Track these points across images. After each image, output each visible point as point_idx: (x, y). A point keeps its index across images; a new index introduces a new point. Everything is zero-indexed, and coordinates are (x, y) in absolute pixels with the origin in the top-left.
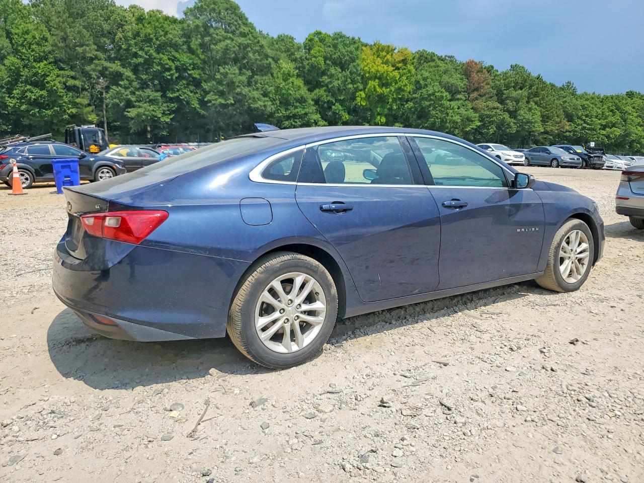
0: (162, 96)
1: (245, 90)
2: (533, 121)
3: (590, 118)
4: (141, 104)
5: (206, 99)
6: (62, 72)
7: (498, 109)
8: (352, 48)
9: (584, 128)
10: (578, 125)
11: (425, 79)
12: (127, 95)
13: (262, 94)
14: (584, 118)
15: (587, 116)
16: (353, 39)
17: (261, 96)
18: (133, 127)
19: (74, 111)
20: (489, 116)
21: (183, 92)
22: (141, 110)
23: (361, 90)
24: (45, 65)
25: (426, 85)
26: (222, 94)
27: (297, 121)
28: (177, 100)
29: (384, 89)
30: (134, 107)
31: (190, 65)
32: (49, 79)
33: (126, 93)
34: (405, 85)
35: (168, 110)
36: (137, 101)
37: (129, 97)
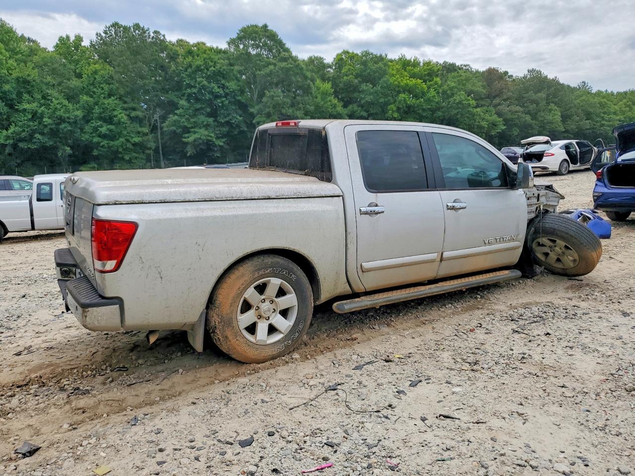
0: (214, 121)
2: (554, 121)
3: (608, 115)
4: (196, 130)
6: (125, 105)
7: (519, 112)
8: (380, 65)
9: (603, 125)
10: (597, 122)
11: (451, 89)
12: (183, 122)
13: (304, 114)
14: (602, 115)
15: (605, 113)
16: (381, 56)
17: (304, 115)
18: (190, 151)
19: (137, 139)
20: (512, 120)
21: (233, 116)
22: (197, 136)
23: (391, 104)
24: (113, 100)
25: (453, 95)
28: (228, 123)
30: (189, 132)
31: (238, 91)
32: (115, 113)
33: (182, 121)
34: (434, 96)
35: (220, 134)
36: (192, 127)
37: (186, 124)
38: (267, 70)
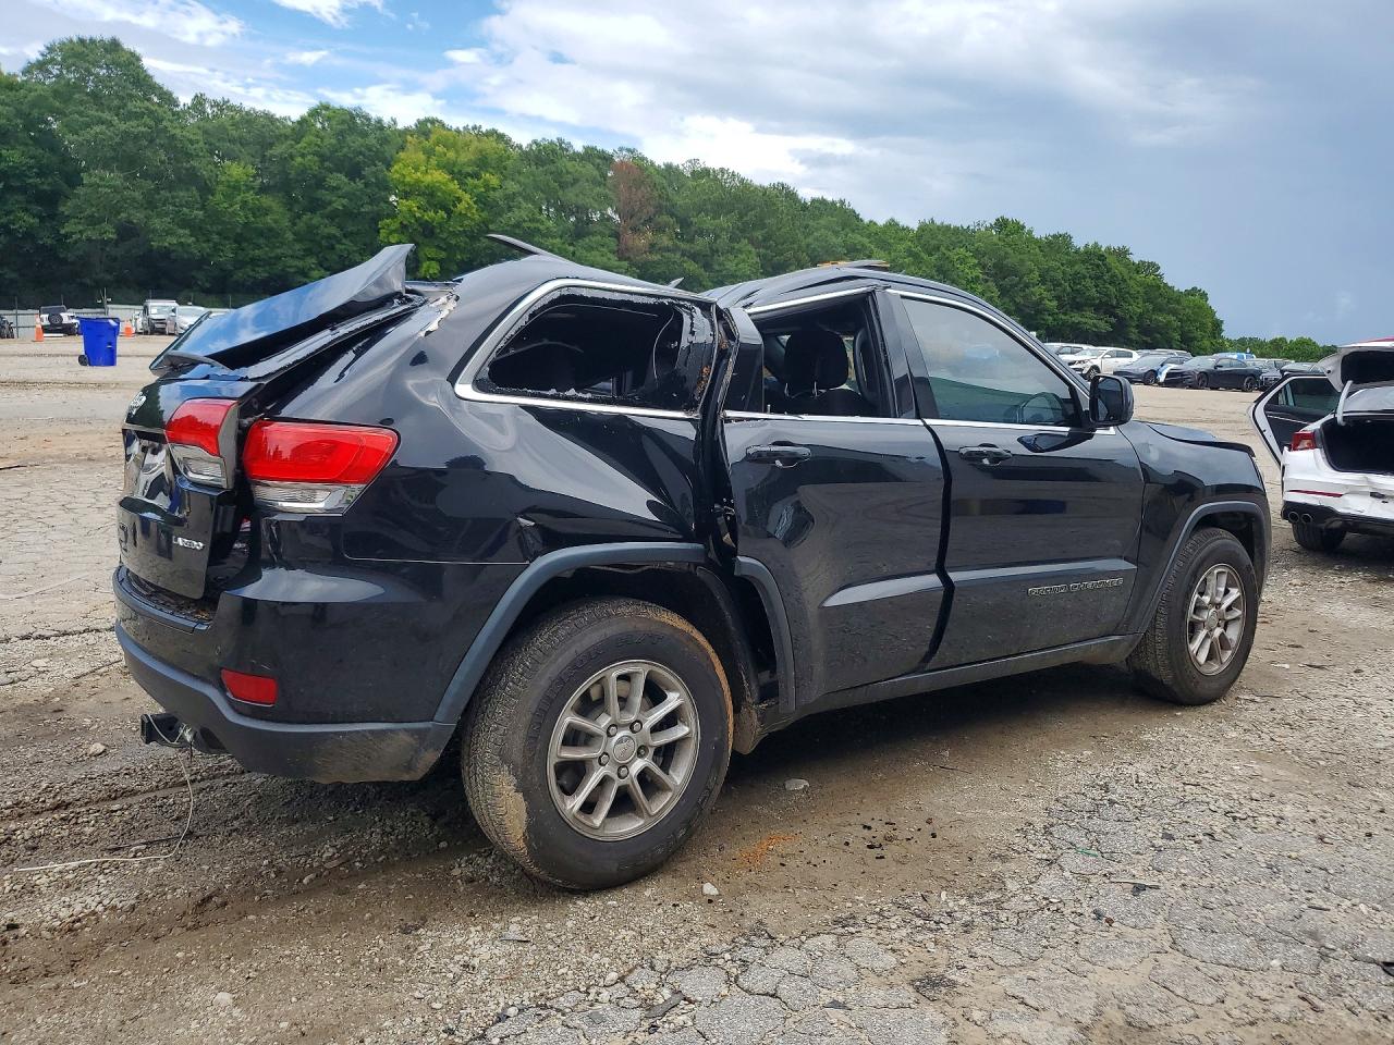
1: (138, 216)
5: (63, 232)
8: (371, 140)
17: (174, 227)
21: (15, 216)
23: (388, 216)
26: (93, 221)
27: (260, 269)
29: (432, 214)
31: (31, 167)
38: (88, 134)
